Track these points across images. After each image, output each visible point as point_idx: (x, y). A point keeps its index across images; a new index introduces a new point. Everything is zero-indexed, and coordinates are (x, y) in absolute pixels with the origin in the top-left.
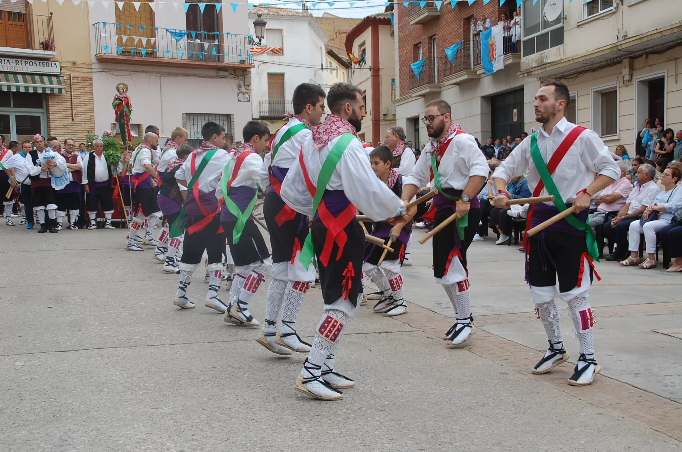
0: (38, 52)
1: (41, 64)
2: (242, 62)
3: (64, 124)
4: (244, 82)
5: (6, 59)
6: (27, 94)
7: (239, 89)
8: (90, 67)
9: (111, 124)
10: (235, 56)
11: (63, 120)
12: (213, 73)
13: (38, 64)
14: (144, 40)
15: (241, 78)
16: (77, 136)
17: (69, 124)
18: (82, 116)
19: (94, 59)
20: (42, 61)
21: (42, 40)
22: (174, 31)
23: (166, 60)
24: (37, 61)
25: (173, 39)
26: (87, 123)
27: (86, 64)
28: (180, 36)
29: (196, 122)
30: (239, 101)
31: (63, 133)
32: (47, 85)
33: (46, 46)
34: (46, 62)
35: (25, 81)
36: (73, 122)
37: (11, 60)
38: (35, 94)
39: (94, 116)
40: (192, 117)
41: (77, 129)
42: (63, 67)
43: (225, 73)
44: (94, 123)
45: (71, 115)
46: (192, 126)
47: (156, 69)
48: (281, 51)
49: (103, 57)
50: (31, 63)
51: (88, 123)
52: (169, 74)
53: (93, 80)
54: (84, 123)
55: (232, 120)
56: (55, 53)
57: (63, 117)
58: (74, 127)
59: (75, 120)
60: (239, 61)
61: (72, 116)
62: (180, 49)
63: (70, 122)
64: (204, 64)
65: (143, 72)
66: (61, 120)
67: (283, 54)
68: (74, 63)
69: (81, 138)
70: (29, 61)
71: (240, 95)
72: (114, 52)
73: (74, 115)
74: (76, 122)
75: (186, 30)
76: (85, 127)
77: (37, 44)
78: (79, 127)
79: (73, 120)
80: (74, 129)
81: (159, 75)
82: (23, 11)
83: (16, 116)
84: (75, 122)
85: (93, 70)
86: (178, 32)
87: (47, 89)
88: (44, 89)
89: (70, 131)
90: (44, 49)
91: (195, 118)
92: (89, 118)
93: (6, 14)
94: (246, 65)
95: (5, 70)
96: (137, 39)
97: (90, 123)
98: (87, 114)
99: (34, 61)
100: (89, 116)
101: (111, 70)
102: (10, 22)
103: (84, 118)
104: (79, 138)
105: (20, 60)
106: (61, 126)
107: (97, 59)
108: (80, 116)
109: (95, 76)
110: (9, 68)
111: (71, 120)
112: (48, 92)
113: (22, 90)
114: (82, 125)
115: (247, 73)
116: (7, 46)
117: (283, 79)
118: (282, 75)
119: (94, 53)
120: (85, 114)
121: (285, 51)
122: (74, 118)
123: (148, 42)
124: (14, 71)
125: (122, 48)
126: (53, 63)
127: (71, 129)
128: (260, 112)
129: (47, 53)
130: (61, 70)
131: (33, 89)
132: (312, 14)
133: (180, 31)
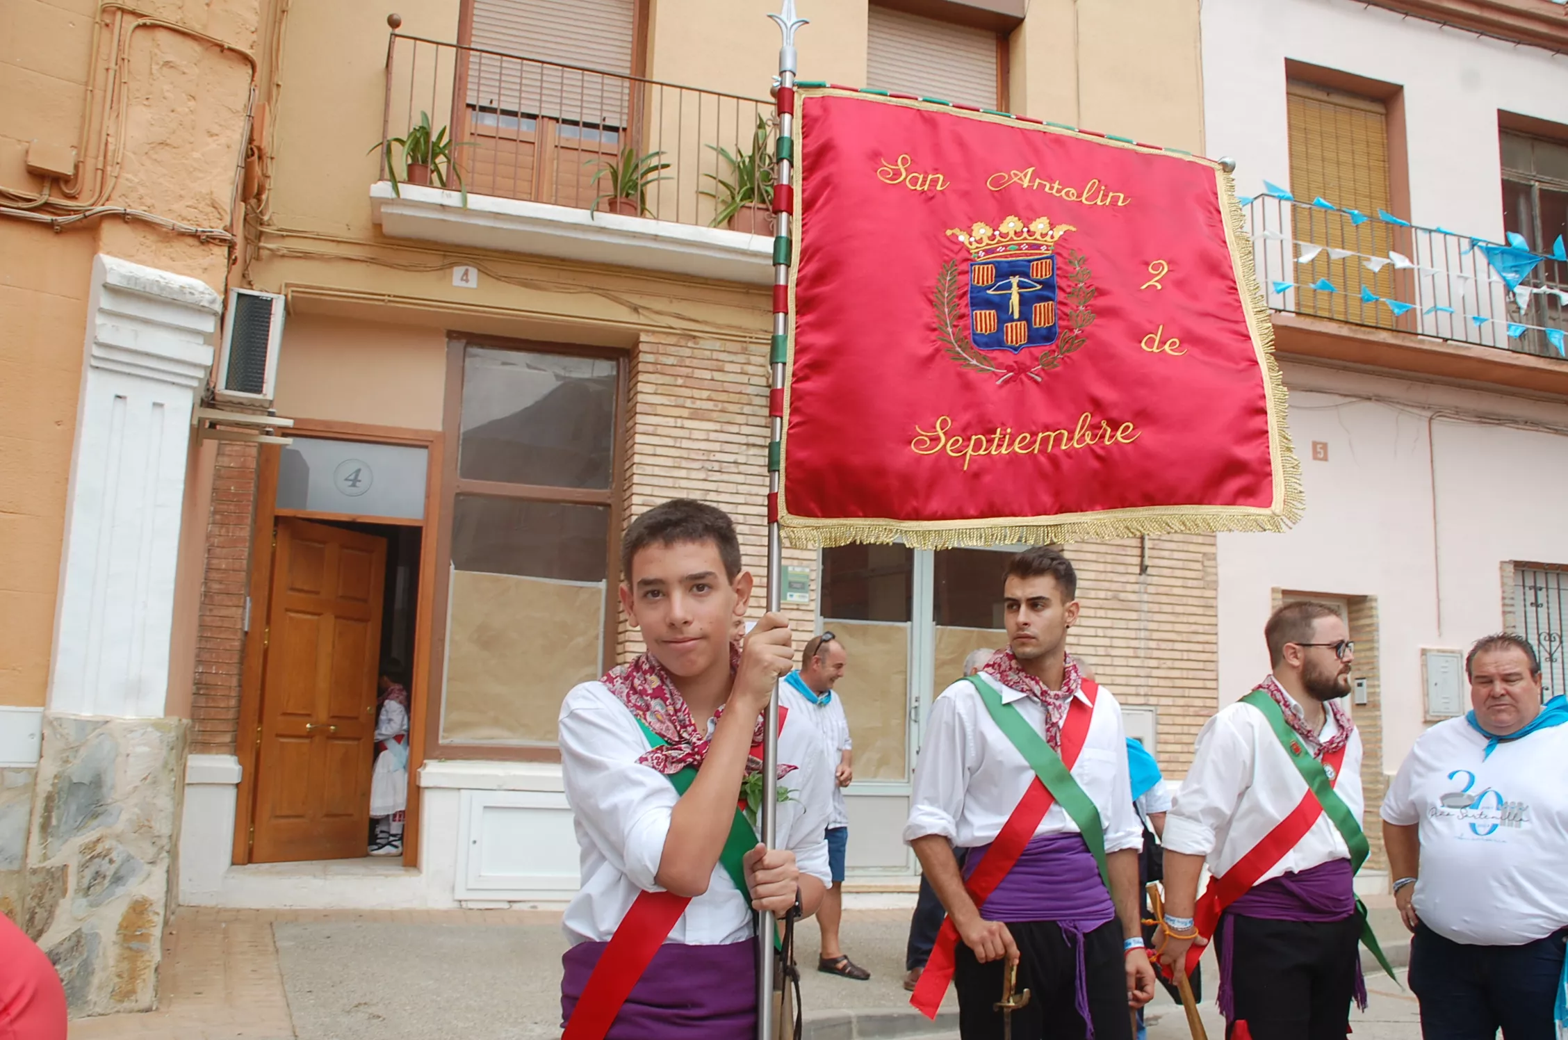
3: (1114, 586)
9: (1274, 590)
11: (1109, 568)
16: (1156, 635)
17: (1129, 588)
18: (1176, 555)
23: (1476, 352)
25: (1495, 277)
26: (1190, 583)
29: (1542, 595)
31: (1107, 623)
36: (1143, 578)
39: (1213, 557)
40: (1533, 578)
41: (1156, 608)
44: (1214, 585)
45: (1138, 552)
46: (1531, 610)
51: (1195, 583)
52: (1458, 413)
54: (1179, 582)
57: (1109, 558)
58: (1146, 597)
59: (1149, 571)
61: (1142, 556)
62: (1516, 316)
63: (1133, 579)
65: (1379, 399)
66: (1101, 567)
69: (1169, 645)
73: (1147, 553)
74: (1155, 580)
76: (1184, 600)
78: (1164, 599)
79: (1143, 569)
80: (1145, 607)
81: (1429, 414)
84: (1149, 580)
89: (1134, 615)
91: (1541, 579)
92: (1198, 566)
97: (1201, 584)
98: (1192, 548)
100: (1199, 557)
103: (1180, 564)
104: (1164, 645)
106: (1102, 594)
108: (1166, 554)
111: (1137, 570)
114: (1176, 591)
120: (1185, 547)
122: (1147, 562)
127: (1136, 606)
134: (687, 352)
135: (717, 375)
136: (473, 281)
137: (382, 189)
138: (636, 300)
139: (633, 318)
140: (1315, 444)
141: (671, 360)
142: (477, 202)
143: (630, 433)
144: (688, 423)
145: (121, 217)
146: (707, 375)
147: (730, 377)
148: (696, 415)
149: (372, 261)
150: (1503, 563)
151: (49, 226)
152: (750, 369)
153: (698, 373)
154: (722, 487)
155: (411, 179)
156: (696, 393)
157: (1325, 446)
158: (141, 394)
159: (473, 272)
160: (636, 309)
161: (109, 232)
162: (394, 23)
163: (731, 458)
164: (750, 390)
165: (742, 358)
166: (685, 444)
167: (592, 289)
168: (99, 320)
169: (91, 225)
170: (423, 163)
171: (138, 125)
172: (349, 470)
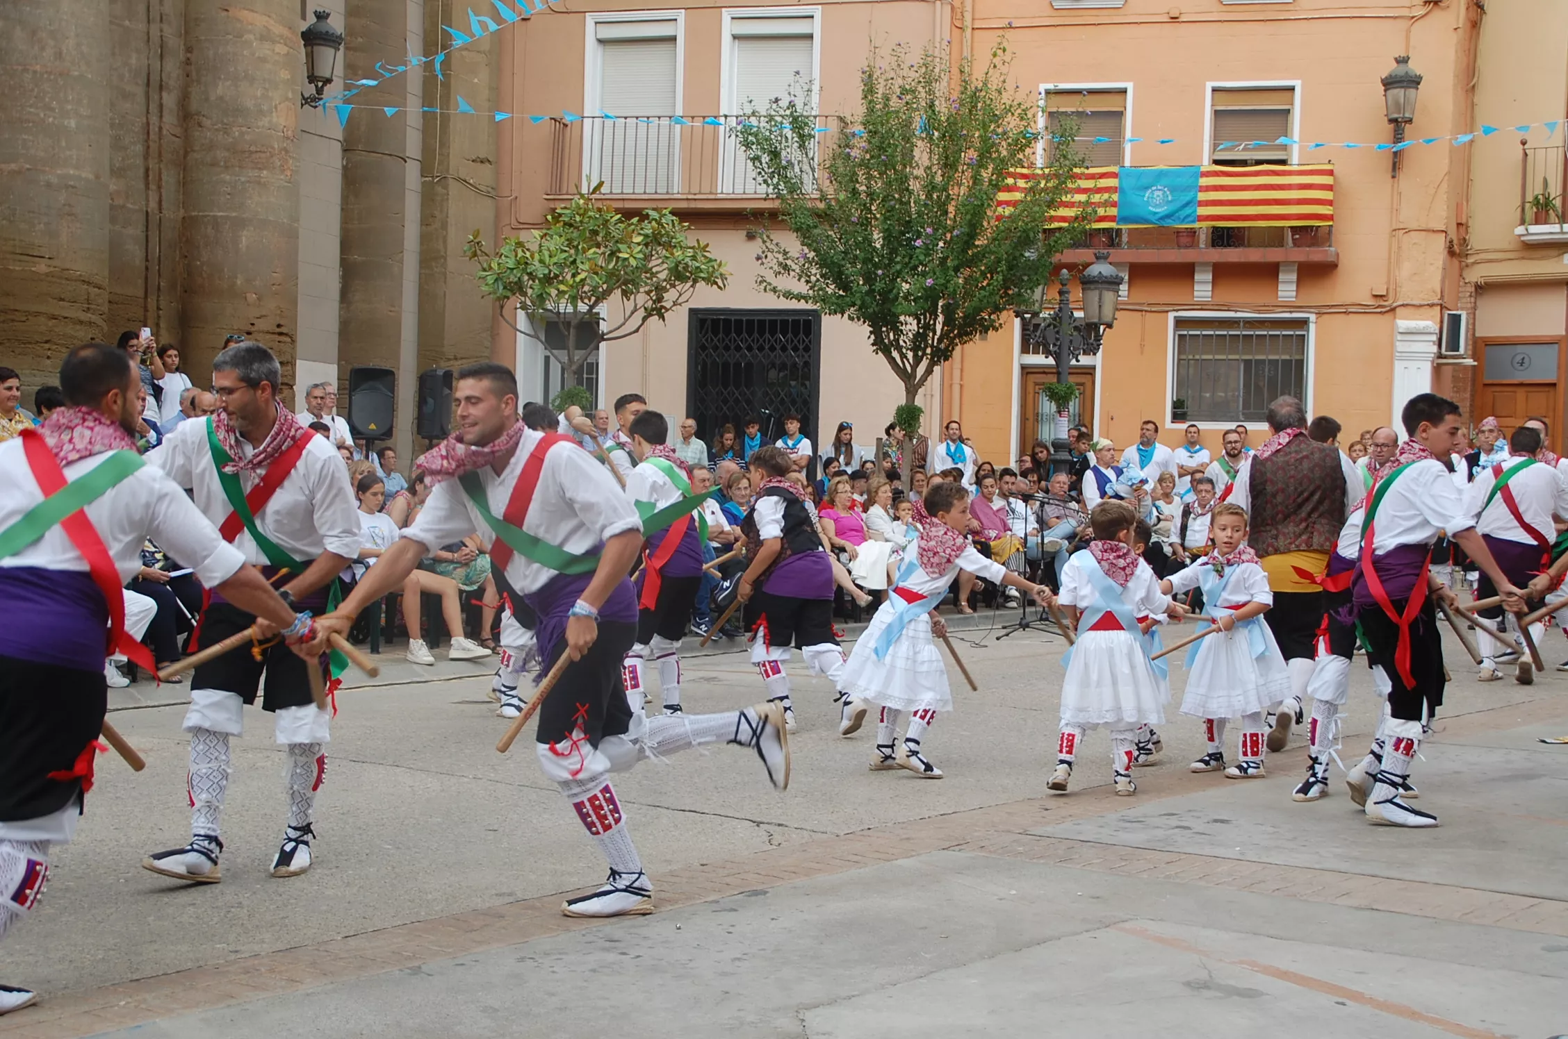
137: (1520, 230)
145: (1403, 305)
149: (1523, 258)
151: (1380, 313)
155: (1537, 222)
158: (1413, 365)
161: (1398, 310)
162: (1524, 143)
168: (1398, 343)
169: (1393, 310)
170: (1542, 210)
171: (1406, 269)
172: (1519, 358)
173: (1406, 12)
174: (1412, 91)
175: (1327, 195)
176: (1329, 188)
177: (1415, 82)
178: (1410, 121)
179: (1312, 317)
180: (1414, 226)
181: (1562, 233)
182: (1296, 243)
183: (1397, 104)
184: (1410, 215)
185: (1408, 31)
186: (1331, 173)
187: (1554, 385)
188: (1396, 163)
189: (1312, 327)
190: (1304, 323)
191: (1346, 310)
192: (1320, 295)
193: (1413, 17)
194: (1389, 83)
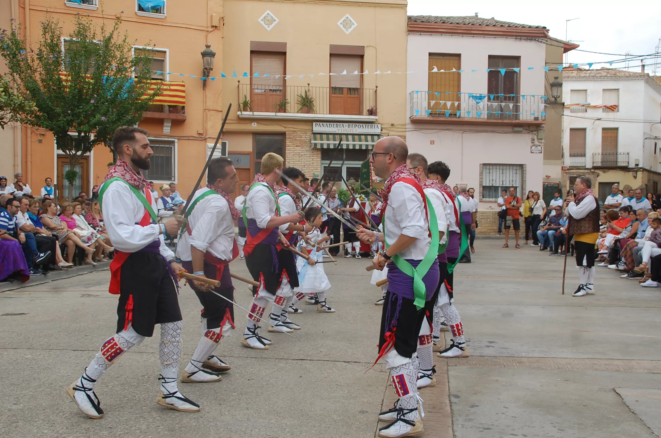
0: (365, 117)
1: (367, 126)
2: (536, 119)
4: (538, 136)
5: (341, 124)
6: (354, 150)
7: (532, 143)
8: (404, 127)
10: (529, 114)
12: (510, 129)
13: (364, 126)
14: (449, 104)
15: (535, 132)
19: (408, 121)
20: (367, 124)
21: (368, 108)
22: (475, 95)
23: (466, 120)
24: (364, 124)
25: (474, 102)
27: (401, 125)
28: (480, 99)
29: (491, 171)
30: (531, 152)
32: (370, 143)
33: (372, 112)
34: (370, 125)
35: (354, 140)
37: (345, 124)
38: (360, 150)
40: (488, 167)
42: (384, 128)
43: (520, 129)
46: (488, 175)
47: (459, 127)
48: (617, 108)
49: (414, 119)
50: (359, 126)
52: (470, 131)
53: (406, 137)
55: (524, 169)
56: (377, 117)
60: (533, 118)
62: (479, 110)
64: (500, 121)
65: (448, 130)
67: (618, 111)
68: (392, 125)
70: (357, 124)
71: (533, 148)
72: (423, 114)
75: (487, 93)
77: (365, 111)
81: (462, 132)
82: (358, 87)
83: (347, 167)
85: (407, 130)
86: (479, 95)
87: (369, 146)
88: (367, 146)
90: (369, 115)
91: (491, 167)
93: (346, 89)
94: (540, 121)
95: (340, 132)
96: (442, 102)
99: (361, 125)
101: (421, 129)
102: (349, 96)
105: (351, 124)
107: (411, 121)
109: (408, 134)
110: (343, 130)
112: (370, 148)
113: (351, 147)
115: (541, 128)
116: (344, 114)
117: (617, 133)
118: (617, 129)
119: (408, 116)
121: (621, 108)
123: (453, 105)
124: (346, 133)
125: (430, 111)
126: (376, 125)
128: (593, 163)
129: (372, 118)
130: (382, 130)
131: (358, 146)
132: (648, 74)
133: (480, 94)
134: (295, 134)
135: (301, 138)
136: (256, 125)
137: (239, 113)
138: (285, 126)
139: (284, 129)
140: (431, 141)
141: (292, 136)
142: (255, 113)
143: (285, 150)
144: (296, 148)
145: (209, 138)
146: (299, 138)
147: (303, 138)
148: (297, 146)
149: (239, 123)
150: (480, 164)
151: (201, 140)
152: (307, 137)
153: (297, 138)
154: (302, 159)
155: (244, 111)
156: (297, 142)
157: (434, 141)
159: (256, 123)
160: (285, 127)
161: (208, 140)
162: (239, 82)
163: (304, 154)
164: (307, 141)
165: (305, 135)
166: (295, 152)
167: (277, 124)
169: (206, 139)
170: (246, 106)
171: (209, 124)
172: (237, 159)
173: (205, 29)
174: (212, 58)
175: (183, 94)
176: (183, 91)
177: (213, 55)
178: (212, 69)
179: (176, 140)
180: (212, 108)
181: (253, 115)
182: (170, 112)
183: (208, 62)
184: (210, 104)
185: (207, 36)
186: (184, 86)
187: (249, 169)
188: (205, 84)
189: (176, 144)
190: (173, 142)
191: (189, 138)
192: (179, 132)
193: (208, 31)
194: (204, 54)
